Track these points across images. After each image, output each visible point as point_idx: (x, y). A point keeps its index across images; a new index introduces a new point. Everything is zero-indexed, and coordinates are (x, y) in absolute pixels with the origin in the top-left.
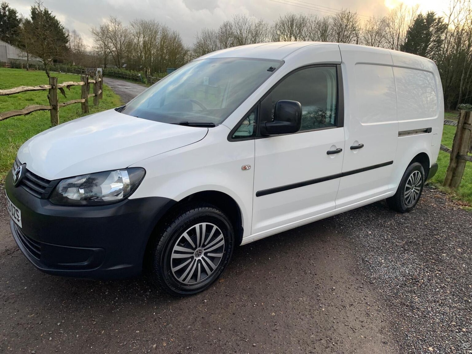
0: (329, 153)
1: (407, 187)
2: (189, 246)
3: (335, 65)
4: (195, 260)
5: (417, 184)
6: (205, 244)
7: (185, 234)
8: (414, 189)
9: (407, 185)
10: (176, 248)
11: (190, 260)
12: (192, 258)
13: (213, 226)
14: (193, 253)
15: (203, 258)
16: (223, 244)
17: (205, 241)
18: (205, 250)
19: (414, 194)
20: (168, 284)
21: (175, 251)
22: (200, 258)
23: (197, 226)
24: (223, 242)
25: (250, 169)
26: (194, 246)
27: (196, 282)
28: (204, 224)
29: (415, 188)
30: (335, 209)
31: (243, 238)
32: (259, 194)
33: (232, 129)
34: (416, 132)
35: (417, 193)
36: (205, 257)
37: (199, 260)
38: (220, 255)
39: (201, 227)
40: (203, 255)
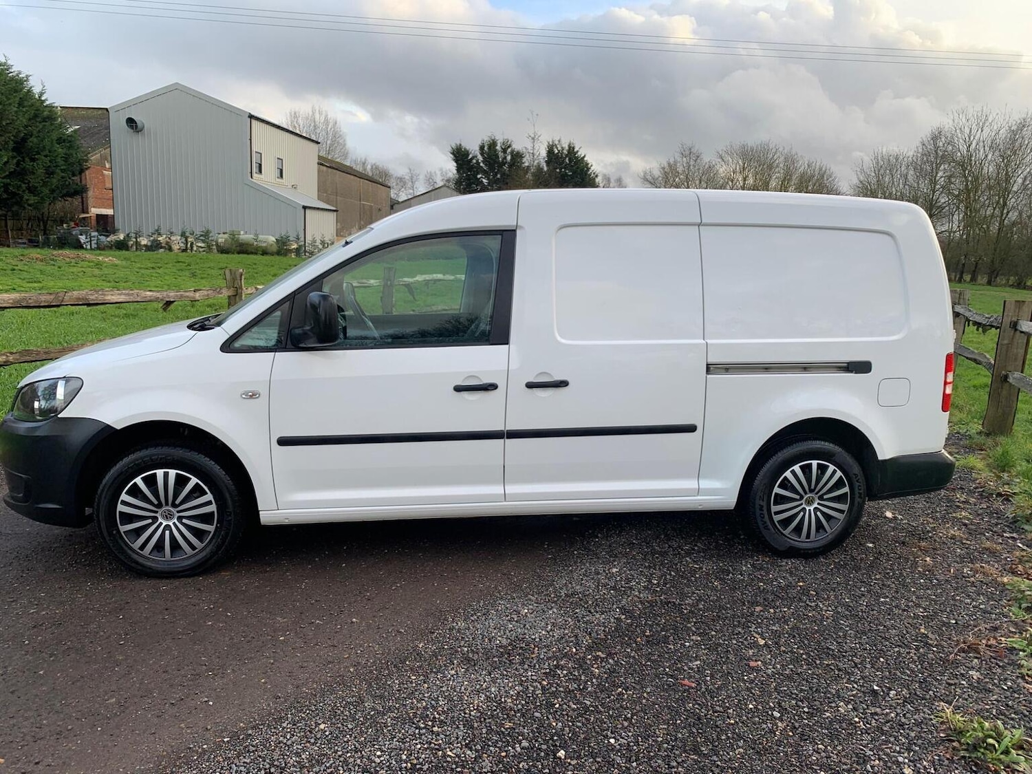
0: (458, 389)
1: (776, 493)
2: (145, 498)
3: (498, 232)
4: (161, 524)
5: (825, 494)
6: (177, 502)
7: (138, 480)
8: (816, 505)
9: (777, 490)
10: (124, 497)
11: (150, 521)
12: (155, 519)
13: (189, 479)
14: (157, 512)
15: (174, 524)
16: (214, 512)
17: (176, 497)
18: (178, 512)
19: (815, 514)
20: (113, 549)
21: (122, 501)
22: (171, 524)
23: (160, 473)
24: (213, 508)
25: (260, 398)
26: (156, 502)
27: (164, 559)
28: (172, 473)
29: (820, 502)
30: (505, 501)
31: (260, 512)
32: (283, 442)
33: (231, 334)
34: (805, 368)
35: (828, 518)
36: (177, 523)
37: (168, 527)
38: (211, 528)
39: (166, 475)
40: (176, 521)
